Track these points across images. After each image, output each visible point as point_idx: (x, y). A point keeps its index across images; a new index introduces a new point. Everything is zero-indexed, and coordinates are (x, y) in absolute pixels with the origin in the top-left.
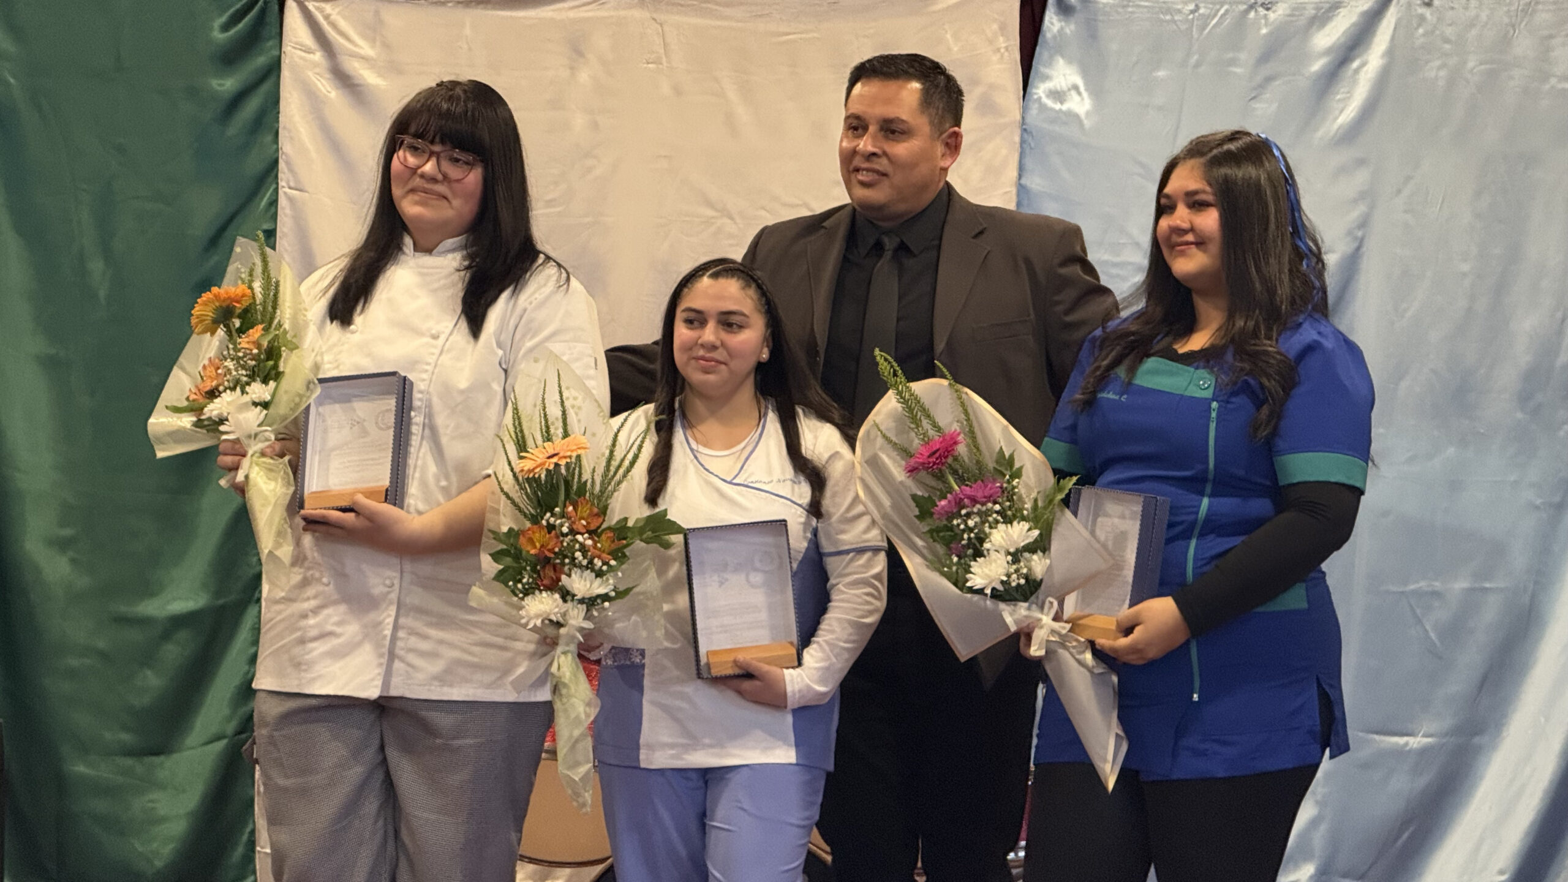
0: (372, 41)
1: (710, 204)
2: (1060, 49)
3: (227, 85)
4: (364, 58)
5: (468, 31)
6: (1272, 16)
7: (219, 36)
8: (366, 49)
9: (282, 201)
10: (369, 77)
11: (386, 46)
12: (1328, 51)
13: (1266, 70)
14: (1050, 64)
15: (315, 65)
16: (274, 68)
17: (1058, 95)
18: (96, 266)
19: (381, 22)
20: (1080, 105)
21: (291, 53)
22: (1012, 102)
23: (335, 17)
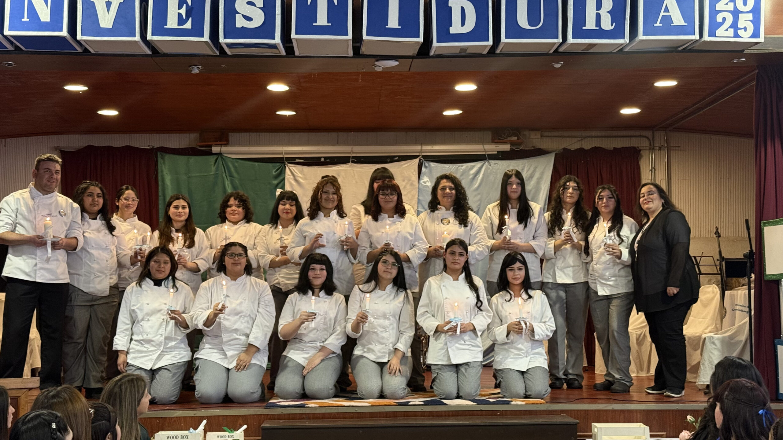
0: (301, 174)
2: (425, 174)
3: (275, 182)
4: (300, 177)
6: (463, 168)
7: (274, 173)
8: (300, 175)
10: (301, 180)
11: (304, 175)
14: (423, 177)
15: (291, 178)
16: (284, 179)
17: (425, 182)
19: (303, 170)
21: (287, 176)
22: (416, 184)
23: (295, 170)
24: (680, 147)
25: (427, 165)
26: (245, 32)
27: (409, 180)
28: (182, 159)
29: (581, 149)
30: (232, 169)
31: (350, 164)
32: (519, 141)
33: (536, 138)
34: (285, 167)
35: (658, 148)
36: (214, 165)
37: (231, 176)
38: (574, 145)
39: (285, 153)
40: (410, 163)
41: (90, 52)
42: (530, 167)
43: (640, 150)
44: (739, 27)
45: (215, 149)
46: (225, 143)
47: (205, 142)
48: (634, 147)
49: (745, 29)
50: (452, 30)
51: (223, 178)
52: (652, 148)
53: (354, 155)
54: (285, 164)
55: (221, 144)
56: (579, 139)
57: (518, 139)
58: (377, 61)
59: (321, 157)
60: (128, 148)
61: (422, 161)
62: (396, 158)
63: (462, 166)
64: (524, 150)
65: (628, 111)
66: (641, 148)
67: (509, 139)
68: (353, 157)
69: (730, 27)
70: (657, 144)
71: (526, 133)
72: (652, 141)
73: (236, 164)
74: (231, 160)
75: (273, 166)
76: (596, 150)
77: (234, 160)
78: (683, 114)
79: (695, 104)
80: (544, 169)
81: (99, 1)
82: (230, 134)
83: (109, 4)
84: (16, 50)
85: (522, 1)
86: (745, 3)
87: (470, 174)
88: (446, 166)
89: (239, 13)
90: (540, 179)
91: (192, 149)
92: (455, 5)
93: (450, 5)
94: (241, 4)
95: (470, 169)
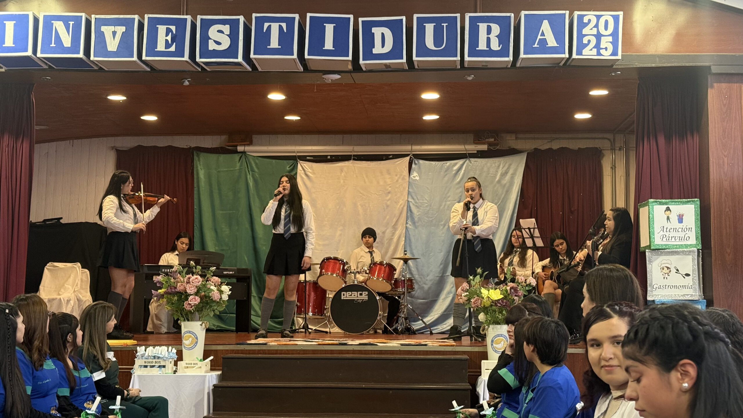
0: (311, 169)
1: (361, 194)
2: (414, 170)
4: (310, 172)
5: (326, 168)
6: (447, 165)
7: (288, 169)
10: (310, 175)
11: (313, 170)
12: (455, 170)
13: (446, 173)
14: (413, 172)
15: (302, 173)
17: (414, 177)
19: (312, 166)
20: (417, 178)
21: (299, 171)
22: (407, 178)
23: (305, 166)
25: (416, 162)
26: (215, 54)
27: (401, 175)
28: (213, 157)
29: (550, 149)
30: (254, 165)
31: (351, 161)
32: (496, 142)
33: (511, 140)
34: (297, 164)
35: (618, 149)
36: (239, 161)
37: (253, 171)
38: (544, 147)
39: (298, 152)
40: (402, 161)
41: (104, 69)
42: (505, 164)
43: (601, 150)
44: (601, 47)
45: (240, 149)
46: (248, 143)
47: (233, 142)
48: (597, 148)
49: (606, 49)
50: (375, 51)
51: (246, 173)
52: (613, 149)
53: (356, 154)
54: (297, 161)
55: (245, 145)
56: (549, 141)
57: (495, 140)
59: (328, 155)
60: (170, 147)
61: (413, 159)
62: (391, 157)
63: (446, 163)
64: (500, 150)
65: (582, 116)
66: (604, 148)
67: (487, 140)
68: (354, 155)
69: (594, 47)
71: (503, 135)
72: (613, 143)
73: (257, 161)
74: (253, 157)
75: (287, 163)
76: (563, 150)
77: (255, 158)
80: (518, 166)
81: (107, 30)
82: (254, 136)
83: (114, 33)
84: (49, 68)
85: (430, 28)
86: (606, 28)
87: (452, 170)
88: (433, 163)
89: (211, 39)
90: (514, 175)
91: (221, 148)
92: (377, 31)
93: (373, 31)
94: (213, 32)
95: (453, 165)
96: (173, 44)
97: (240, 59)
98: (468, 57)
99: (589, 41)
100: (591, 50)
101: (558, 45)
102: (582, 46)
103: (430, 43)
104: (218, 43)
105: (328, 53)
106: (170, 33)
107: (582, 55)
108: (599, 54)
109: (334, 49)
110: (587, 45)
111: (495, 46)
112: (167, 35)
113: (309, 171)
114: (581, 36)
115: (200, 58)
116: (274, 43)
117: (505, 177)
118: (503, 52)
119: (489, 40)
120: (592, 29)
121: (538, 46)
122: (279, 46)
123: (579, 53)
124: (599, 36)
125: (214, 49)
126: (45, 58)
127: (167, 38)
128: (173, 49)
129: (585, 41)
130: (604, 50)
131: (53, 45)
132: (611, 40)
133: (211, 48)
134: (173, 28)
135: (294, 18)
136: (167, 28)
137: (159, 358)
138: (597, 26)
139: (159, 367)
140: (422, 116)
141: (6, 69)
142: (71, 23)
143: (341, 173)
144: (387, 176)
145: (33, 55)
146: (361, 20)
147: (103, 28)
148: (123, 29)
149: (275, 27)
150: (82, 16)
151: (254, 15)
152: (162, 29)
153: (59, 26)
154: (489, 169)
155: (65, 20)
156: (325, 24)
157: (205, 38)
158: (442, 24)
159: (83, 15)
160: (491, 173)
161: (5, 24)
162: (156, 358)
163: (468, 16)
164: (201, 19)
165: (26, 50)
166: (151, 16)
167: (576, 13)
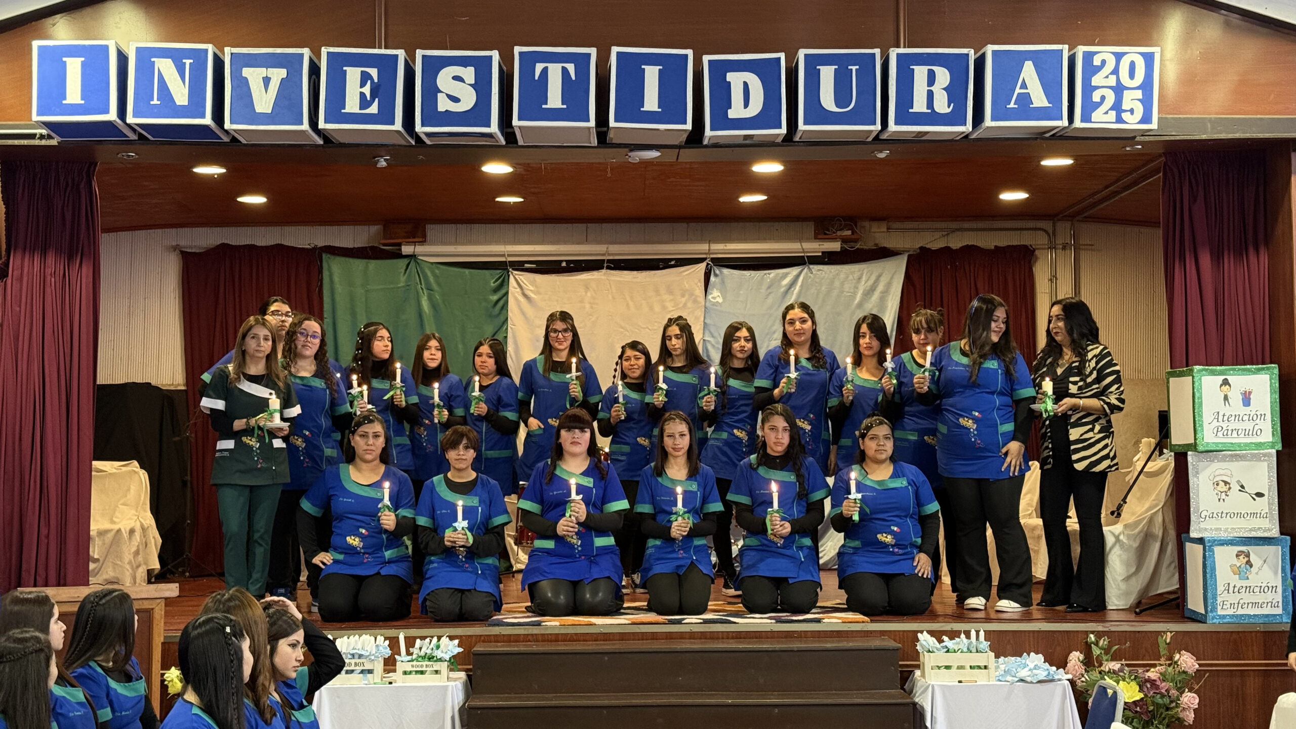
0: (532, 286)
1: (622, 328)
2: (714, 287)
3: (495, 298)
4: (531, 290)
5: (558, 283)
6: (770, 276)
7: (492, 285)
8: (532, 288)
9: (509, 328)
10: (532, 295)
11: (536, 287)
12: (786, 285)
13: (769, 291)
14: (712, 290)
15: (517, 292)
16: (507, 293)
17: (714, 298)
18: (460, 346)
19: (535, 280)
20: (720, 300)
21: (511, 289)
22: (701, 298)
23: (523, 279)
24: (1092, 245)
25: (717, 272)
26: (450, 118)
27: (692, 295)
28: (358, 264)
29: (947, 249)
30: (432, 279)
31: (604, 271)
32: (853, 237)
33: (880, 232)
34: (509, 276)
35: (1061, 246)
36: (405, 273)
37: (429, 289)
38: (936, 243)
39: (509, 255)
40: (692, 270)
41: (240, 142)
42: (871, 275)
43: (1034, 250)
44: (1123, 108)
45: (407, 249)
46: (421, 240)
47: (392, 238)
48: (1026, 246)
49: (1132, 111)
50: (732, 114)
51: (418, 293)
52: (1052, 247)
53: (611, 258)
54: (508, 272)
55: (415, 242)
56: (944, 233)
57: (853, 234)
58: (631, 151)
59: (562, 261)
60: (280, 247)
61: (711, 267)
62: (673, 263)
63: (769, 274)
64: (863, 249)
65: (1012, 196)
66: (1037, 247)
67: (839, 233)
68: (609, 261)
69: (1111, 109)
70: (1060, 241)
71: (866, 224)
72: (1052, 236)
73: (437, 271)
74: (429, 265)
75: (491, 275)
76: (969, 250)
77: (434, 265)
78: (1091, 200)
79: (1107, 187)
80: (892, 278)
81: (253, 75)
82: (428, 227)
83: (267, 81)
84: (139, 139)
85: (827, 74)
86: (1132, 75)
87: (780, 286)
88: (747, 273)
89: (442, 92)
90: (886, 292)
91: (373, 248)
92: (735, 79)
93: (728, 80)
94: (445, 79)
95: (781, 278)
96: (374, 101)
97: (494, 128)
98: (895, 124)
99: (1103, 98)
100: (1106, 113)
101: (1051, 105)
102: (1090, 107)
103: (828, 100)
104: (455, 100)
105: (651, 117)
106: (369, 82)
107: (1091, 122)
108: (1119, 120)
109: (660, 110)
110: (1099, 104)
111: (942, 105)
112: (363, 85)
113: (529, 288)
114: (1089, 89)
115: (423, 125)
116: (555, 100)
117: (871, 297)
118: (956, 117)
119: (930, 95)
120: (1107, 77)
121: (1016, 106)
122: (563, 104)
123: (1086, 118)
124: (1119, 89)
125: (447, 111)
126: (141, 126)
127: (363, 90)
128: (374, 109)
129: (1096, 97)
130: (1129, 113)
131: (155, 102)
132: (1141, 97)
133: (441, 108)
134: (374, 72)
135: (589, 55)
136: (362, 71)
137: (360, 656)
138: (1116, 72)
139: (362, 672)
140: (738, 197)
141: (60, 139)
142: (188, 62)
143: (586, 292)
144: (667, 297)
145: (118, 121)
146: (706, 58)
147: (247, 72)
148: (283, 73)
149: (555, 71)
150: (207, 50)
151: (517, 50)
152: (353, 74)
153: (165, 67)
154: (842, 284)
155: (177, 57)
156: (643, 67)
157: (431, 91)
158: (850, 67)
159: (210, 48)
160: (847, 290)
161: (65, 62)
162: (356, 656)
163: (893, 53)
164: (424, 57)
165: (107, 111)
166: (332, 50)
167: (1081, 50)
